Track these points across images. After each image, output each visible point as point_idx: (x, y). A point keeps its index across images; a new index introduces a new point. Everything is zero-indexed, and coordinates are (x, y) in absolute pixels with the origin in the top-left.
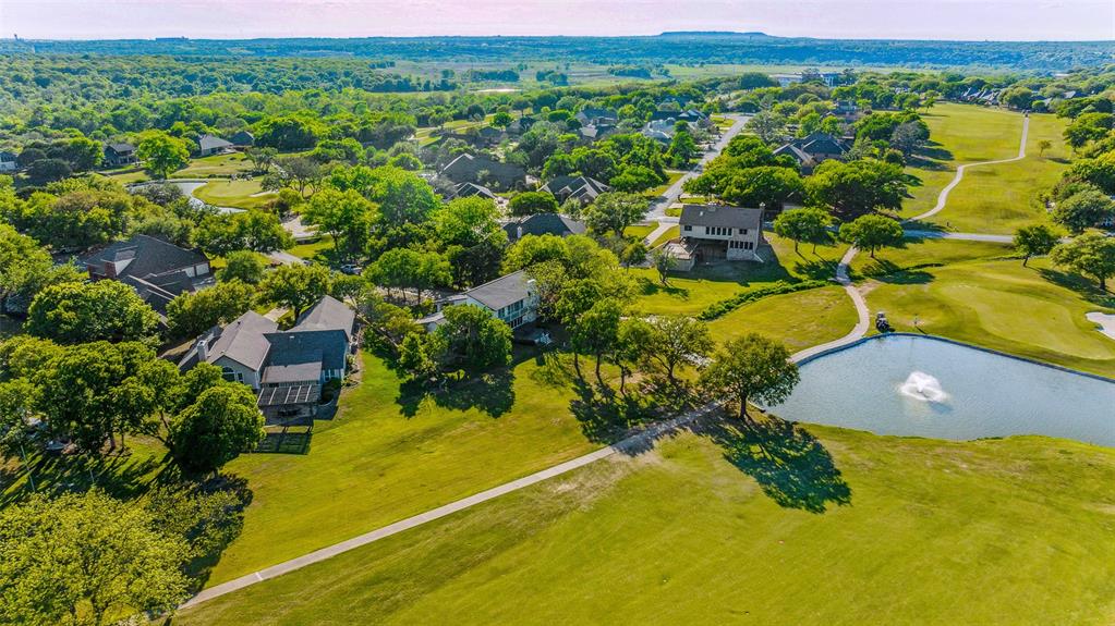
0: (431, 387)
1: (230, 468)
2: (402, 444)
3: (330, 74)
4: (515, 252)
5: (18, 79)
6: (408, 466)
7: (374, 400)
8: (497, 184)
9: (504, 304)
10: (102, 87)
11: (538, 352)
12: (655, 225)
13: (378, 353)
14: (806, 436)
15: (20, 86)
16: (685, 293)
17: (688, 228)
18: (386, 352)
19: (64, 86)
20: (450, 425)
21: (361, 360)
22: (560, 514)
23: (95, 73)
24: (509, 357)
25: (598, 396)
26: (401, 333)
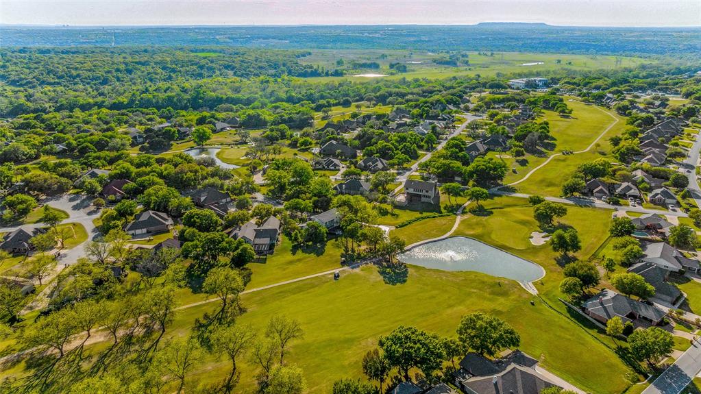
0: (301, 247)
1: (248, 265)
2: (291, 262)
4: (335, 200)
6: (292, 268)
7: (284, 250)
8: (343, 157)
9: (327, 221)
11: (336, 237)
13: (287, 235)
14: (405, 267)
15: (120, 75)
16: (397, 216)
17: (407, 189)
18: (288, 235)
19: (139, 73)
20: (305, 258)
21: (282, 237)
22: (327, 282)
23: (153, 64)
24: (325, 239)
25: (350, 252)
26: (294, 229)
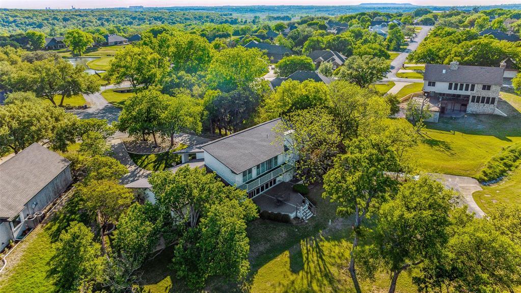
3: (200, 17)
5: (55, 18)
8: (272, 58)
10: (92, 22)
12: (392, 84)
17: (432, 84)
